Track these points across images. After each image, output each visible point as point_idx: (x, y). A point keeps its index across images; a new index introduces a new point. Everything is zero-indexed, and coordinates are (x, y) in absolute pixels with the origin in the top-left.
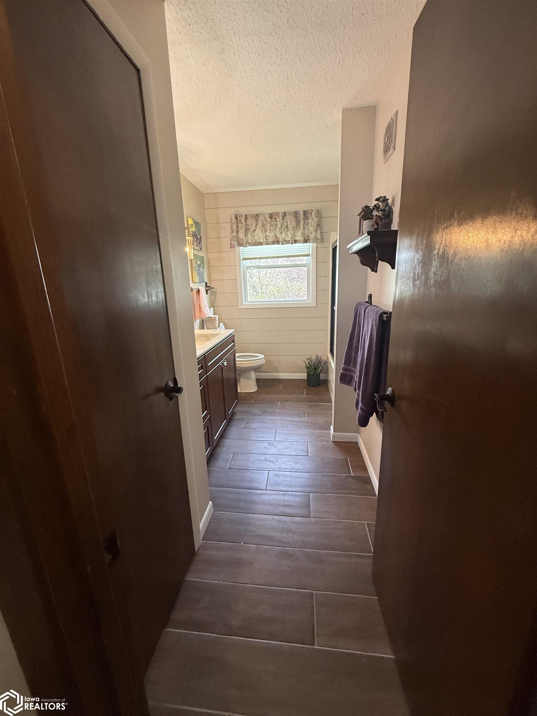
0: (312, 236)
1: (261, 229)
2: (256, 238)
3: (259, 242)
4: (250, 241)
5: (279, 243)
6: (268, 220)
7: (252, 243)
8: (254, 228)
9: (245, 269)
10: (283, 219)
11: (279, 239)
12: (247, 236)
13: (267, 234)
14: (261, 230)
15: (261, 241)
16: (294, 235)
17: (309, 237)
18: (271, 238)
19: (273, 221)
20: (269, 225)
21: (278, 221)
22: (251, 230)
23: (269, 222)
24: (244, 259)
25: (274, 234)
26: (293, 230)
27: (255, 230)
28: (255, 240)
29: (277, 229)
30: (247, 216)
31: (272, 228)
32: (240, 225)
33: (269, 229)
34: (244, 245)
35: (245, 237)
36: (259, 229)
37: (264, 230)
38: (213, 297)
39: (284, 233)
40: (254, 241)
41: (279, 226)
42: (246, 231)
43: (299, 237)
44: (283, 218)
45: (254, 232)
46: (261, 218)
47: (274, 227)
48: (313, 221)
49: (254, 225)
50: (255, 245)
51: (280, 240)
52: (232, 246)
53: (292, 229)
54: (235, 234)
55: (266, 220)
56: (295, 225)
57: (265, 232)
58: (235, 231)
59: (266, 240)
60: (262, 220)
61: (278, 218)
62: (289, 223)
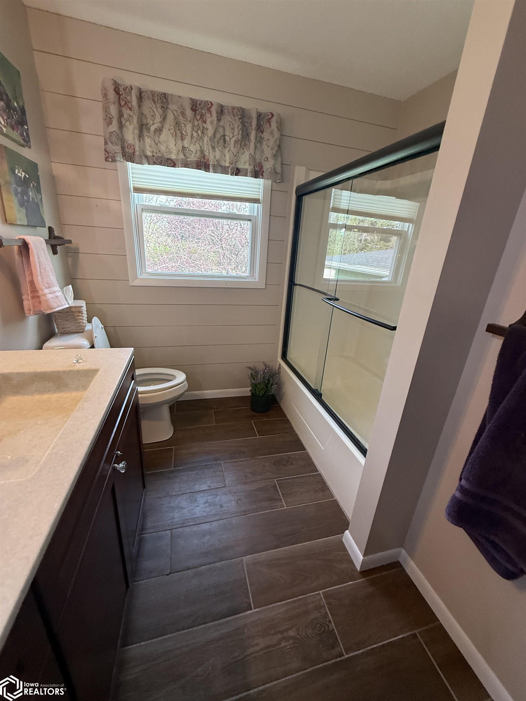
0: (268, 166)
1: (172, 131)
2: (163, 148)
3: (168, 159)
4: (149, 154)
5: (209, 169)
6: (189, 113)
7: (155, 158)
8: (157, 125)
9: (139, 210)
10: (219, 120)
11: (208, 160)
12: (143, 140)
13: (186, 143)
14: (172, 134)
15: (173, 157)
16: (236, 158)
17: (262, 167)
18: (193, 155)
19: (197, 121)
20: (189, 126)
21: (208, 120)
22: (153, 128)
23: (189, 119)
24: (138, 190)
25: (199, 148)
26: (237, 145)
27: (159, 131)
28: (160, 151)
29: (206, 139)
30: (143, 95)
31: (195, 134)
32: (126, 112)
33: (189, 135)
34: (137, 159)
35: (140, 141)
36: (169, 130)
37: (179, 135)
38: (70, 260)
39: (219, 149)
40: (159, 155)
41: (210, 132)
42: (142, 127)
43: (244, 163)
44: (219, 118)
45: (158, 134)
46: (172, 107)
47: (199, 132)
48: (273, 137)
49: (158, 119)
50: (160, 164)
51: (211, 163)
52: (110, 158)
53: (235, 144)
54: (114, 127)
55: (183, 114)
56: (240, 136)
57: (183, 139)
58: (115, 122)
59: (184, 157)
60: (175, 112)
61: (208, 115)
62: (228, 132)
